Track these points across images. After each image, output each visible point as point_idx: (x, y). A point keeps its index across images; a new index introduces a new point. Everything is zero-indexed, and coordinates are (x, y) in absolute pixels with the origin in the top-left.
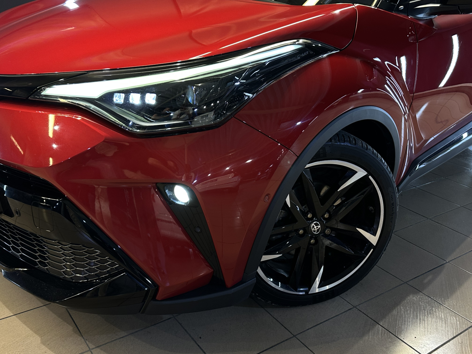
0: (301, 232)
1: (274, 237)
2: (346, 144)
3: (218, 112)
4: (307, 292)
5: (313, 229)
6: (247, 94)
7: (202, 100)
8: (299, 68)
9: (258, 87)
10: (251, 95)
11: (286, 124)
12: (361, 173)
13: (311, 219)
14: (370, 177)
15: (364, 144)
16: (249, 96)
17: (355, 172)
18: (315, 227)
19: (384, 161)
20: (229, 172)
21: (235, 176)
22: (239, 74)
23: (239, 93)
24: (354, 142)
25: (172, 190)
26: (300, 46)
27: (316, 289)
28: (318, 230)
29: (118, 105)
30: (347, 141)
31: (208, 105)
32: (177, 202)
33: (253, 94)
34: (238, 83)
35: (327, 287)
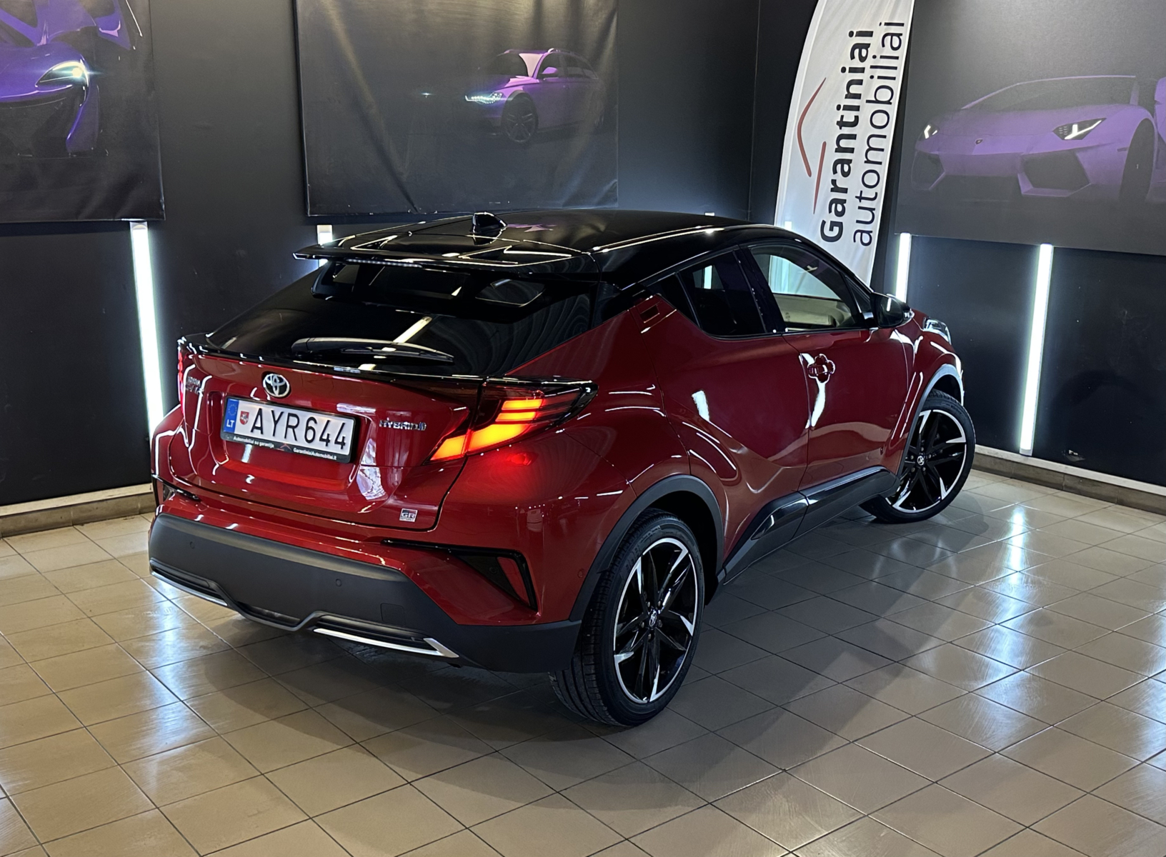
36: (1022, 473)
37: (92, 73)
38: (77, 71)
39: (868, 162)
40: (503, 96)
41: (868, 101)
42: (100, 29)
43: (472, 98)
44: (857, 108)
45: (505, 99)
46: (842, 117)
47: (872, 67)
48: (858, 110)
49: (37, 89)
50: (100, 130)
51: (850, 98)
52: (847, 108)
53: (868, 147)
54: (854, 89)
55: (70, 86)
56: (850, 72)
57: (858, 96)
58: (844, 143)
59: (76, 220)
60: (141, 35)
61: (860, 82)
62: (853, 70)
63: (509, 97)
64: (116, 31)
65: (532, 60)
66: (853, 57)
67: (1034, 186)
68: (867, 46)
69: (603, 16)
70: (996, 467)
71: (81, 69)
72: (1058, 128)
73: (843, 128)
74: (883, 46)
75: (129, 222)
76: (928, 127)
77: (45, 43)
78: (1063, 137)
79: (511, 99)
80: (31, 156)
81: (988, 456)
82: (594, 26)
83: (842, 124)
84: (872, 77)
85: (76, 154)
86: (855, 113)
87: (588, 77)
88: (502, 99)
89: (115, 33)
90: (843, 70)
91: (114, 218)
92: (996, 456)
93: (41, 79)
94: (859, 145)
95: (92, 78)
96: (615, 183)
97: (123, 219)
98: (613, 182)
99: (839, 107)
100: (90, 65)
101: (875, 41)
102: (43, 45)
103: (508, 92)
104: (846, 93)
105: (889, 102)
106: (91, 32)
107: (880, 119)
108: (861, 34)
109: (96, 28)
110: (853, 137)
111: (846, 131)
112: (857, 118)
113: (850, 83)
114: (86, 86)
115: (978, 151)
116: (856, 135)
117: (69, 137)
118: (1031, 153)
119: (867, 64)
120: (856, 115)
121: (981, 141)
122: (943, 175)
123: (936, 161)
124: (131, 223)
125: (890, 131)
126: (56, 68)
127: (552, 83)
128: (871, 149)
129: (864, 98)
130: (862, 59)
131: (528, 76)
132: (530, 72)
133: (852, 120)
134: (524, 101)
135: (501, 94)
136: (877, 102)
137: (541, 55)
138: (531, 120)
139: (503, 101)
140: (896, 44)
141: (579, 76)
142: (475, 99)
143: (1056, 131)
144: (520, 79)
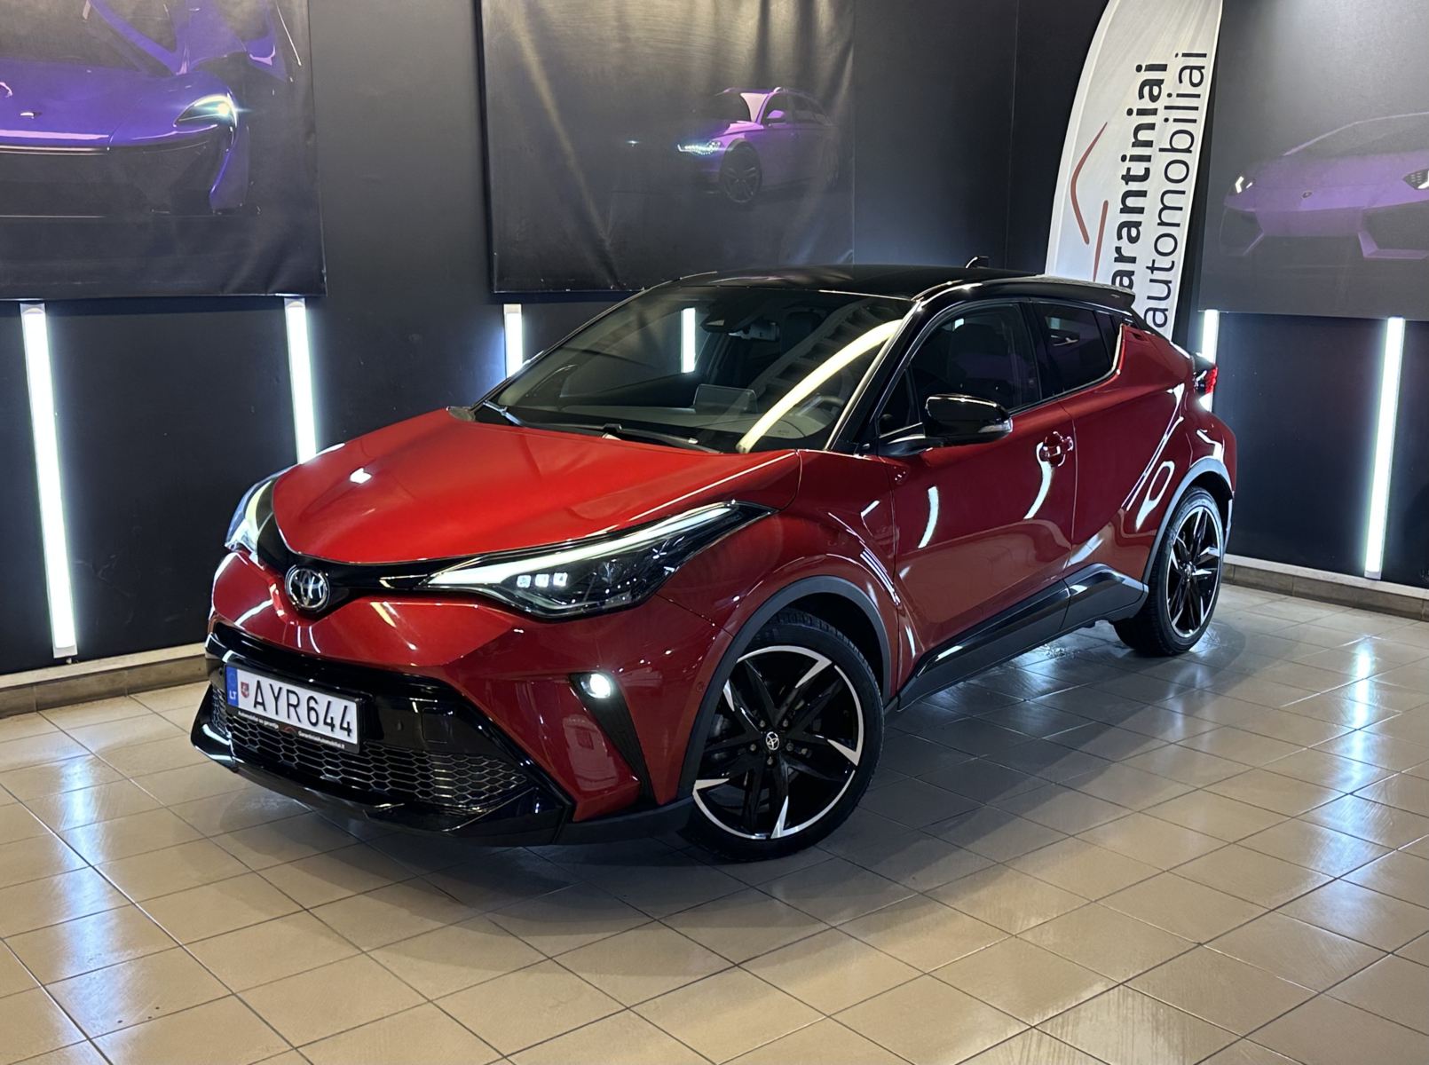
0: (753, 748)
1: (717, 756)
2: (798, 624)
3: (634, 590)
4: (768, 837)
5: (768, 743)
6: (668, 568)
7: (619, 578)
8: (727, 535)
9: (681, 559)
10: (672, 570)
11: (722, 601)
12: (823, 663)
13: (766, 729)
14: (836, 667)
15: (823, 625)
16: (670, 571)
17: (814, 662)
18: (771, 740)
19: (852, 645)
20: (645, 665)
21: (653, 671)
22: (658, 547)
23: (659, 566)
24: (809, 622)
25: (587, 682)
26: (728, 510)
27: (780, 831)
28: (776, 745)
29: (524, 589)
30: (800, 621)
31: (623, 583)
32: (592, 695)
33: (675, 568)
34: (656, 557)
35: (796, 829)
36: (1367, 601)
37: (241, 110)
38: (223, 107)
39: (1162, 223)
40: (722, 145)
41: (1162, 150)
42: (251, 56)
43: (686, 147)
44: (1148, 159)
45: (724, 149)
46: (1129, 169)
47: (1166, 108)
48: (1149, 160)
49: (176, 129)
50: (250, 181)
51: (1138, 146)
52: (1134, 158)
53: (1162, 206)
54: (1143, 136)
55: (216, 126)
56: (1137, 114)
57: (1149, 144)
58: (1131, 202)
59: (221, 295)
60: (300, 63)
61: (1151, 127)
62: (1141, 112)
63: (730, 146)
64: (270, 58)
65: (755, 101)
66: (1141, 96)
67: (1379, 247)
68: (1159, 83)
69: (838, 47)
70: (1334, 595)
71: (228, 105)
72: (1409, 176)
73: (1130, 183)
74: (1181, 81)
75: (283, 297)
76: (1241, 179)
77: (185, 72)
78: (1416, 185)
79: (731, 149)
80: (168, 212)
81: (1323, 581)
82: (827, 59)
83: (1128, 178)
84: (1166, 120)
85: (219, 211)
86: (1145, 165)
87: (820, 123)
88: (721, 149)
89: (268, 60)
90: (1130, 112)
91: (266, 293)
92: (1334, 581)
93: (181, 117)
94: (1151, 204)
95: (240, 116)
96: (851, 254)
97: (277, 295)
98: (847, 254)
99: (1124, 158)
100: (239, 101)
101: (1169, 77)
102: (183, 75)
103: (727, 140)
104: (1134, 140)
105: (1188, 151)
106: (240, 59)
107: (1177, 172)
108: (1151, 68)
109: (247, 54)
110: (1143, 194)
111: (1134, 186)
112: (1147, 170)
113: (1138, 128)
114: (234, 127)
115: (1305, 206)
116: (1146, 192)
117: (213, 189)
118: (1375, 206)
119: (1159, 105)
120: (1147, 166)
121: (1310, 193)
122: (1261, 237)
123: (1251, 219)
124: (285, 300)
125: (1190, 186)
126: (199, 104)
127: (777, 129)
128: (1165, 208)
129: (1156, 147)
130: (1154, 99)
131: (750, 120)
132: (753, 117)
133: (1142, 173)
134: (746, 150)
135: (719, 143)
136: (1173, 150)
137: (765, 96)
138: (753, 175)
139: (721, 151)
140: (1196, 79)
141: (811, 121)
142: (690, 148)
143: (1407, 179)
144: (741, 125)
